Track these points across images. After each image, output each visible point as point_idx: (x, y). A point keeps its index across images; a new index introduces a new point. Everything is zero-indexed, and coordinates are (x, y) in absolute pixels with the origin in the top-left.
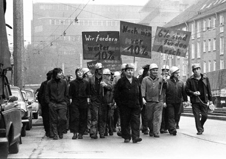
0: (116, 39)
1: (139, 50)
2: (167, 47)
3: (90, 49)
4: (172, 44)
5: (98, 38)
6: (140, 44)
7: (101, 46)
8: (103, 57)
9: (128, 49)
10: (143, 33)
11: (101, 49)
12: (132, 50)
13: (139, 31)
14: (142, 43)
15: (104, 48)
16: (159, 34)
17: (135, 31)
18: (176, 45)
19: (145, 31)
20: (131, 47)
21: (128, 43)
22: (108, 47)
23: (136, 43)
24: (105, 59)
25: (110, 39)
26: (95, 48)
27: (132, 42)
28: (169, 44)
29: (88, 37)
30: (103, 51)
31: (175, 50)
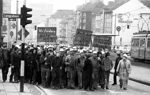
0: (55, 32)
1: (84, 43)
2: (100, 45)
3: (41, 36)
4: (102, 43)
5: (45, 30)
6: (85, 40)
7: (47, 35)
8: (47, 40)
9: (78, 42)
10: (87, 35)
11: (46, 36)
12: (80, 43)
13: (86, 34)
14: (86, 39)
15: (48, 36)
16: (95, 38)
17: (84, 33)
18: (104, 43)
19: (89, 34)
20: (80, 41)
21: (79, 39)
22: (50, 35)
23: (83, 39)
24: (48, 42)
25: (52, 31)
26: (44, 36)
27: (81, 39)
28: (101, 43)
29: (40, 30)
30: (47, 37)
31: (104, 46)
